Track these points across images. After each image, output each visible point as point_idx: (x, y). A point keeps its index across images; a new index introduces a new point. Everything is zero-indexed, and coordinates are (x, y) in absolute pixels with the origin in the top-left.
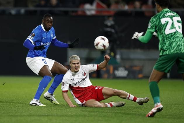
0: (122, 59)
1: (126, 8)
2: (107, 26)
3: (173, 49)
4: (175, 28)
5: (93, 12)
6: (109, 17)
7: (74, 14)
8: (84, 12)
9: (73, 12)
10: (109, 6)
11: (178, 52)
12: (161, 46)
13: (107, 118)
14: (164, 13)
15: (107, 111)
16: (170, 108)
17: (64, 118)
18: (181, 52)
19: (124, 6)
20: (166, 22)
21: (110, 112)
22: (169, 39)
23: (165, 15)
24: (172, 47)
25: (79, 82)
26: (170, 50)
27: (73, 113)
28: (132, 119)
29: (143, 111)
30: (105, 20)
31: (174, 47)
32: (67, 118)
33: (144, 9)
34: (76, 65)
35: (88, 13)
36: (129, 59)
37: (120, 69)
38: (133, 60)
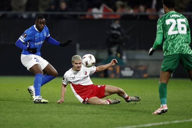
0: (128, 59)
1: (132, 11)
2: (113, 29)
3: (175, 50)
4: (178, 30)
5: (100, 16)
6: (115, 20)
7: (82, 18)
8: (92, 16)
9: (81, 15)
10: (115, 10)
11: (181, 53)
12: (165, 47)
13: (114, 115)
14: (170, 15)
15: (114, 109)
16: (174, 106)
17: (74, 115)
18: (183, 53)
19: (129, 10)
20: (170, 22)
21: (117, 110)
22: (172, 41)
23: (170, 16)
24: (174, 48)
25: (80, 80)
26: (173, 51)
27: (82, 110)
28: (138, 115)
29: (148, 109)
30: (111, 23)
31: (176, 48)
32: (76, 115)
33: (148, 12)
34: (78, 65)
35: (96, 17)
36: (134, 60)
37: (126, 69)
38: (138, 60)
